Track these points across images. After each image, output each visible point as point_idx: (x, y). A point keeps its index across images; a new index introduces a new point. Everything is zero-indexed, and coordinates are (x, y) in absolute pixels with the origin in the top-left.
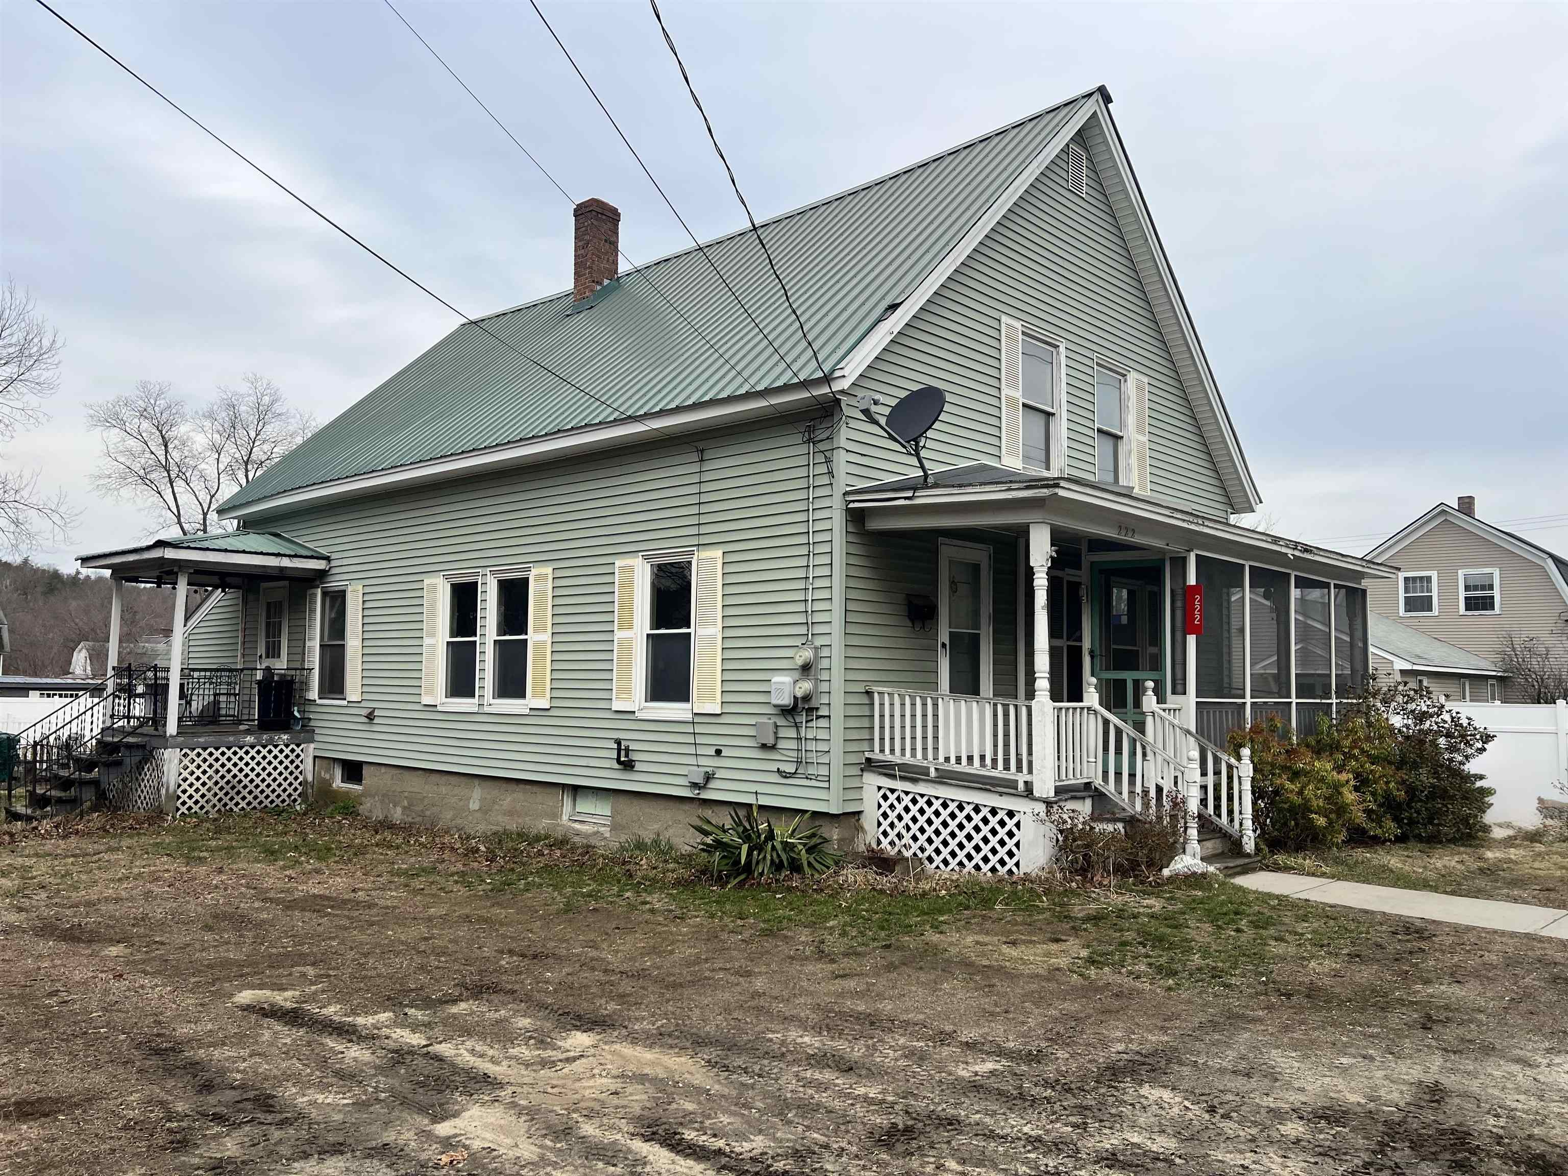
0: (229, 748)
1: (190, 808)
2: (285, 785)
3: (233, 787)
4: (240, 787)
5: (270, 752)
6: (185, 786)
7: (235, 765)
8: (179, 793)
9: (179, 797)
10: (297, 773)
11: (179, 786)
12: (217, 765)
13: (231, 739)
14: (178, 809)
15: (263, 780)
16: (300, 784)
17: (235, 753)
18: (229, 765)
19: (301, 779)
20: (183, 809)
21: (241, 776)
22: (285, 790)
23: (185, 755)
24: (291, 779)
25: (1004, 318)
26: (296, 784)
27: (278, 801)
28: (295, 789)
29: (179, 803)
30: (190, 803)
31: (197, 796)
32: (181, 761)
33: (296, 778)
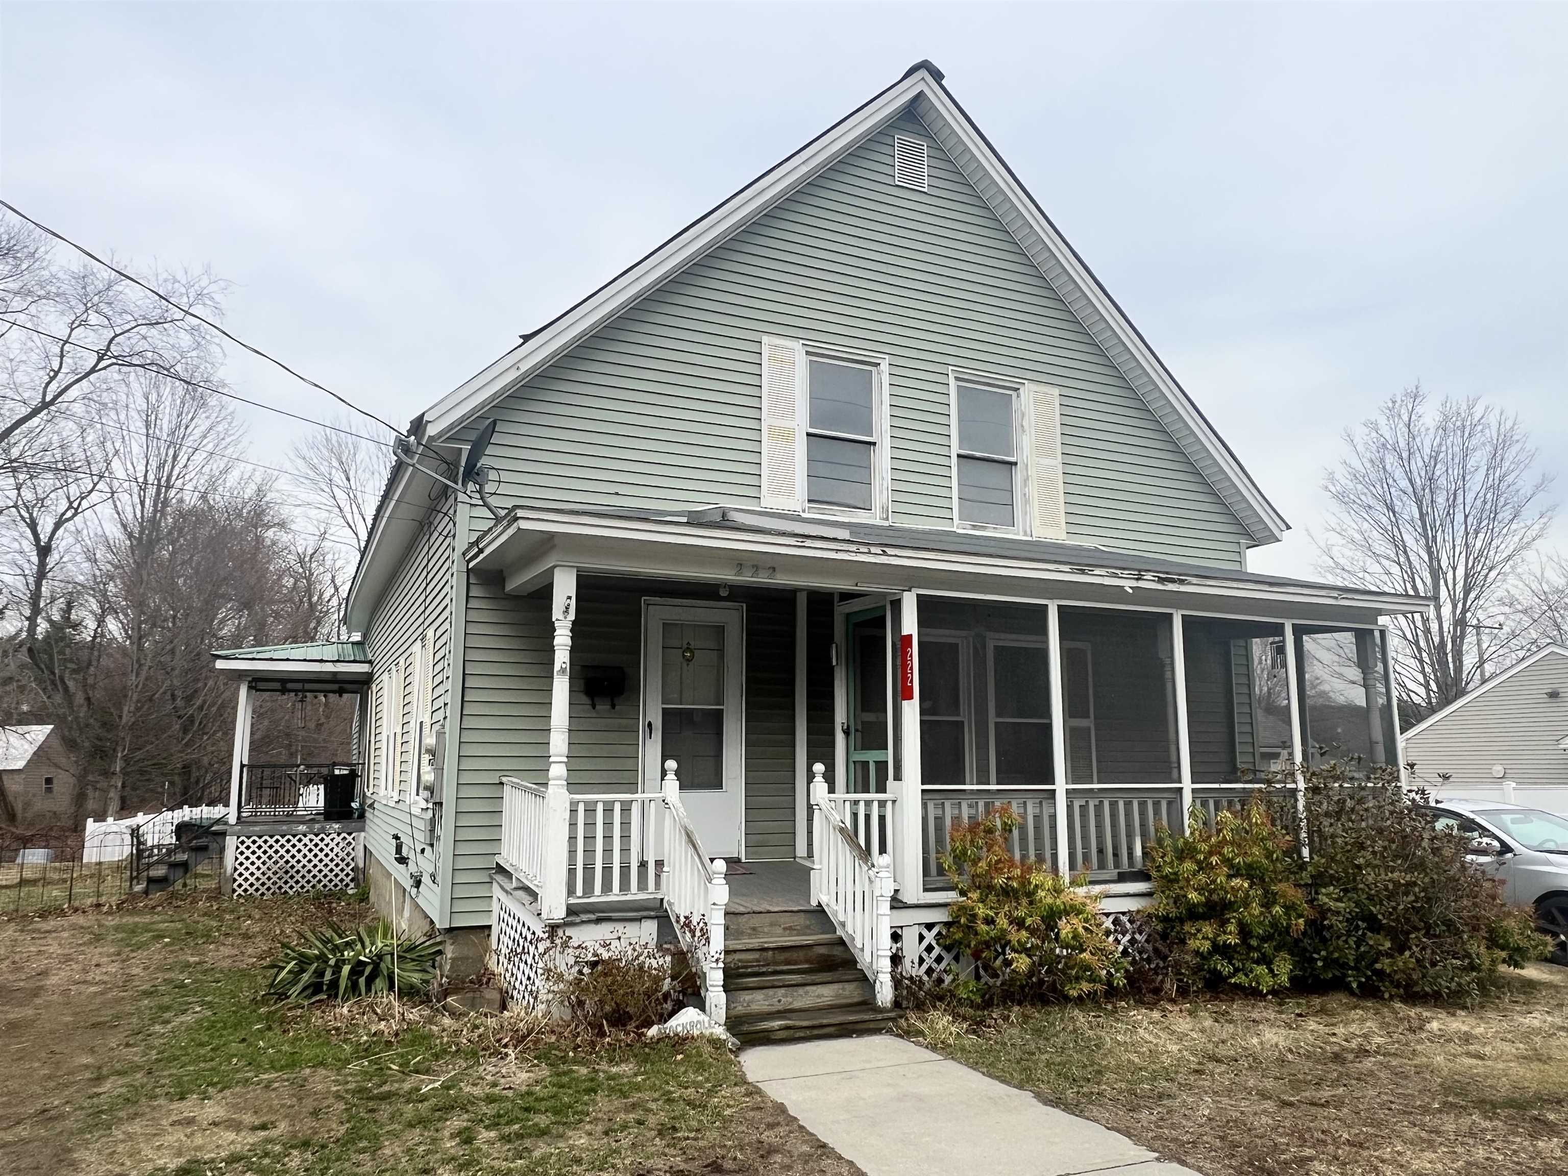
0: (282, 837)
1: (246, 890)
2: (337, 870)
3: (288, 871)
4: (293, 872)
5: (322, 840)
6: (241, 869)
7: (288, 851)
8: (236, 876)
9: (235, 880)
10: (348, 859)
11: (236, 869)
12: (271, 852)
13: (284, 828)
14: (234, 891)
15: (315, 866)
16: (352, 870)
17: (288, 841)
18: (282, 852)
19: (353, 865)
20: (240, 891)
21: (293, 862)
22: (336, 875)
23: (243, 843)
24: (342, 865)
25: (765, 339)
26: (348, 870)
27: (331, 886)
28: (347, 875)
29: (235, 885)
30: (246, 885)
31: (252, 880)
32: (238, 848)
33: (348, 865)
